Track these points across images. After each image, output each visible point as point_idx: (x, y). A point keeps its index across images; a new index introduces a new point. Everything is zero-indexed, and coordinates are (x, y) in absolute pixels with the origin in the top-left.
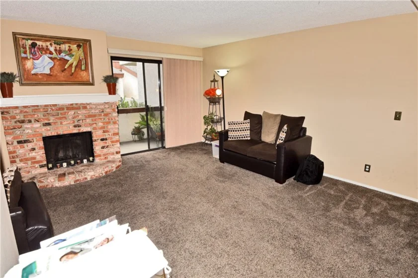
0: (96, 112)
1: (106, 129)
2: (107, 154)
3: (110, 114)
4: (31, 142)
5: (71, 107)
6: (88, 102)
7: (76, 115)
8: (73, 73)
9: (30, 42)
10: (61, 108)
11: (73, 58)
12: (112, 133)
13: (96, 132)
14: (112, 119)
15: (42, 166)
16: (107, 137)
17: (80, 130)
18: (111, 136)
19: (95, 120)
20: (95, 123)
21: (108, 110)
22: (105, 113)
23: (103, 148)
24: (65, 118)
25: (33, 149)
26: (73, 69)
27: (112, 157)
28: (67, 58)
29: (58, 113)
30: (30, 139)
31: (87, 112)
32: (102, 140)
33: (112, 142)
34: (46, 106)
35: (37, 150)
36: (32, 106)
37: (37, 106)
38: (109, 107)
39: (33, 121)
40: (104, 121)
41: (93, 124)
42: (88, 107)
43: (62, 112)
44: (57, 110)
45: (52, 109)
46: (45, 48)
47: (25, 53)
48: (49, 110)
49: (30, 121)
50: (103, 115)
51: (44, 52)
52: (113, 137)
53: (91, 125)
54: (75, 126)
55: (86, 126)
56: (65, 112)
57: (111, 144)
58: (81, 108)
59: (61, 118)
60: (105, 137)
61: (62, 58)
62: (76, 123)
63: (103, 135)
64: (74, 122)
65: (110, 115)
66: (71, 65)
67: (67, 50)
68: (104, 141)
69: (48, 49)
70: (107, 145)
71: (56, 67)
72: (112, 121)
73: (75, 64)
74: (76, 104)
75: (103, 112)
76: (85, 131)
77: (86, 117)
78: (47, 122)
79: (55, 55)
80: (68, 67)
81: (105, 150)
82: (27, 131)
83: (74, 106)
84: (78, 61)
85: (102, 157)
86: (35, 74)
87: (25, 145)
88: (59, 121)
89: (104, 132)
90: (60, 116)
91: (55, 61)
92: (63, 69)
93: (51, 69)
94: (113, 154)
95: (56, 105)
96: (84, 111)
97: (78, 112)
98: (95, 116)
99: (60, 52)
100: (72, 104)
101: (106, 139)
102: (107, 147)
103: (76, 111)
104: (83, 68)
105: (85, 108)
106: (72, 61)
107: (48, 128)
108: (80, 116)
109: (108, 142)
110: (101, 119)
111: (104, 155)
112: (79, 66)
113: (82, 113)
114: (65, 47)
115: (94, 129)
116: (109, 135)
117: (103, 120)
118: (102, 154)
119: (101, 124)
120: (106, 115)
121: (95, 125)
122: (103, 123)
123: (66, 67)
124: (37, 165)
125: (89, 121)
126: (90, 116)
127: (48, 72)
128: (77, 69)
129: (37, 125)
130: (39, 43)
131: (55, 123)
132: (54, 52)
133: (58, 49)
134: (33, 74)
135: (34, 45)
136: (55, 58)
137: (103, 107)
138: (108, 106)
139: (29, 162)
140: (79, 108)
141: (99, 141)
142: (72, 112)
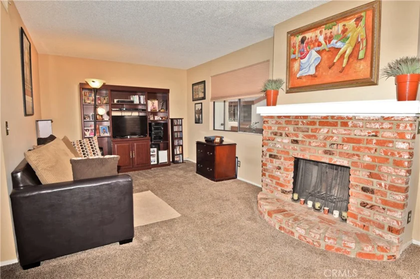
0: (362, 134)
1: (376, 171)
2: (370, 221)
3: (392, 142)
4: (278, 159)
5: (327, 121)
6: (350, 115)
7: (330, 134)
8: (343, 68)
9: (300, 37)
10: (313, 123)
11: (347, 42)
12: (388, 182)
13: (355, 170)
14: (393, 154)
15: (284, 192)
16: (375, 187)
17: (331, 159)
18: (383, 189)
19: (359, 149)
20: (358, 155)
21: (388, 134)
22: (380, 138)
23: (364, 205)
24: (315, 136)
25: (279, 168)
26: (345, 61)
27: (378, 232)
28: (339, 45)
29: (308, 129)
30: (279, 155)
31: (346, 132)
32: (364, 189)
33: (385, 202)
34: (297, 117)
35: (282, 171)
36: (285, 117)
37: (289, 117)
38: (390, 128)
39: (284, 135)
40: (377, 154)
41: (354, 155)
42: (350, 124)
43: (314, 127)
44: (308, 124)
45: (302, 122)
46: (314, 39)
47: (294, 54)
48: (300, 123)
49: (281, 135)
50: (374, 141)
51: (312, 46)
52: (389, 192)
53: (349, 156)
54: (326, 152)
55: (341, 154)
56: (317, 129)
57: (382, 206)
58: (339, 123)
59: (309, 137)
60: (370, 187)
61: (333, 48)
62: (328, 148)
63: (368, 182)
64: (325, 146)
65: (391, 145)
66: (342, 56)
67: (340, 32)
68: (368, 194)
69: (317, 40)
70: (373, 203)
71: (322, 64)
72: (391, 159)
73: (348, 52)
74: (333, 117)
75: (376, 136)
76: (338, 163)
77: (344, 141)
78: (295, 138)
79: (324, 46)
80: (338, 59)
81: (366, 212)
82: (278, 145)
83: (330, 120)
84: (354, 45)
85: (358, 222)
86: (300, 78)
87: (274, 160)
88: (308, 140)
89: (371, 175)
90: (310, 133)
91: (323, 54)
92: (331, 64)
93: (317, 67)
94: (381, 226)
95: (305, 117)
96: (341, 130)
97: (334, 131)
98: (358, 141)
99: (329, 39)
100: (326, 117)
101: (372, 192)
102: (372, 207)
103: (331, 128)
104: (361, 55)
105: (345, 124)
106: (346, 48)
107: (296, 146)
108: (335, 138)
109: (376, 200)
110: (370, 149)
111: (363, 219)
112: (355, 54)
113: (339, 132)
114: (338, 28)
115: (355, 164)
116: (380, 185)
117: (373, 151)
118: (359, 216)
119: (367, 159)
120: (381, 143)
121: (355, 158)
122: (373, 158)
123: (335, 61)
124: (280, 188)
125: (348, 148)
126: (349, 140)
127: (312, 71)
128: (351, 60)
129: (286, 140)
130: (308, 35)
131: (303, 142)
132: (323, 42)
133: (329, 35)
134: (298, 78)
135: (303, 41)
136: (324, 50)
137: (377, 126)
138: (389, 126)
139: (274, 181)
140: (335, 125)
141: (359, 190)
142: (324, 130)
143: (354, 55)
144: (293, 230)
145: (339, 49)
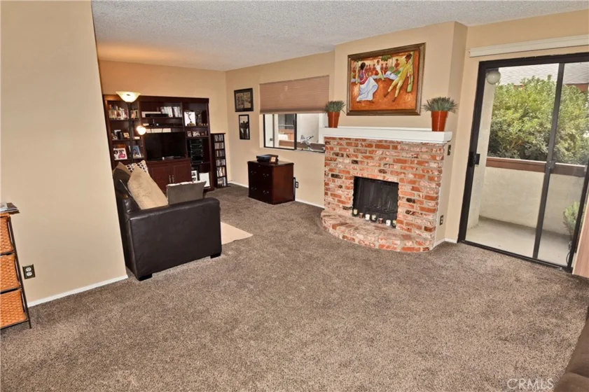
0: (408, 156)
1: (416, 185)
2: (412, 224)
3: (427, 162)
4: (340, 178)
5: (381, 145)
6: (399, 140)
7: (384, 156)
8: (396, 98)
9: (360, 63)
10: (370, 146)
11: (399, 75)
12: (425, 194)
13: (402, 186)
14: (428, 172)
15: (345, 208)
16: (416, 198)
17: (384, 177)
18: (421, 199)
19: (405, 168)
20: (404, 173)
21: (426, 157)
22: (420, 159)
23: (408, 212)
24: (372, 157)
25: (341, 187)
26: (397, 92)
27: (418, 232)
28: (392, 77)
29: (366, 150)
30: (340, 174)
31: (396, 154)
32: (409, 200)
33: (422, 209)
34: (357, 140)
35: (343, 189)
36: (346, 139)
37: (350, 139)
38: (427, 152)
39: (345, 156)
40: (417, 172)
41: (401, 173)
42: (399, 147)
43: (370, 149)
44: (366, 146)
45: (361, 144)
46: (372, 67)
47: (354, 78)
48: (360, 145)
49: (342, 156)
50: (416, 162)
51: (370, 73)
52: (425, 201)
53: (398, 174)
54: (381, 171)
55: (392, 173)
56: (373, 151)
57: (420, 212)
58: (391, 147)
59: (367, 158)
60: (413, 198)
61: (387, 78)
62: (382, 168)
63: (411, 194)
64: (379, 166)
65: (427, 165)
66: (395, 87)
67: (394, 65)
68: (411, 204)
69: (374, 69)
70: (415, 210)
71: (379, 91)
72: (427, 175)
73: (400, 85)
74: (386, 141)
75: (417, 157)
76: (390, 180)
77: (394, 161)
78: (355, 159)
79: (380, 76)
80: (392, 90)
81: (410, 218)
82: (339, 166)
83: (384, 144)
84: (404, 79)
85: (404, 227)
86: (360, 102)
87: (336, 179)
88: (366, 160)
89: (413, 189)
90: (368, 154)
91: (380, 83)
92: (386, 93)
93: (374, 94)
94: (419, 228)
95: (364, 140)
96: (393, 153)
97: (387, 153)
98: (405, 162)
99: (385, 70)
100: (381, 141)
101: (414, 202)
102: (414, 213)
103: (385, 150)
104: (409, 89)
105: (395, 148)
106: (398, 80)
107: (356, 166)
108: (387, 159)
109: (416, 207)
110: (412, 168)
111: (408, 224)
112: (405, 86)
113: (391, 153)
114: (392, 62)
115: (402, 180)
116: (419, 196)
117: (415, 170)
118: (405, 221)
119: (411, 176)
120: (420, 163)
121: (402, 176)
122: (415, 175)
123: (389, 91)
124: (341, 205)
125: (397, 167)
126: (398, 161)
127: (370, 98)
128: (401, 92)
129: (347, 161)
130: (367, 63)
131: (362, 162)
132: (380, 72)
133: (384, 66)
134: (358, 102)
135: (363, 66)
136: (380, 79)
137: (418, 150)
138: (427, 150)
139: (336, 199)
140: (387, 148)
141: (405, 200)
142: (380, 152)
143: (403, 87)
144: (354, 237)
145: (393, 80)
